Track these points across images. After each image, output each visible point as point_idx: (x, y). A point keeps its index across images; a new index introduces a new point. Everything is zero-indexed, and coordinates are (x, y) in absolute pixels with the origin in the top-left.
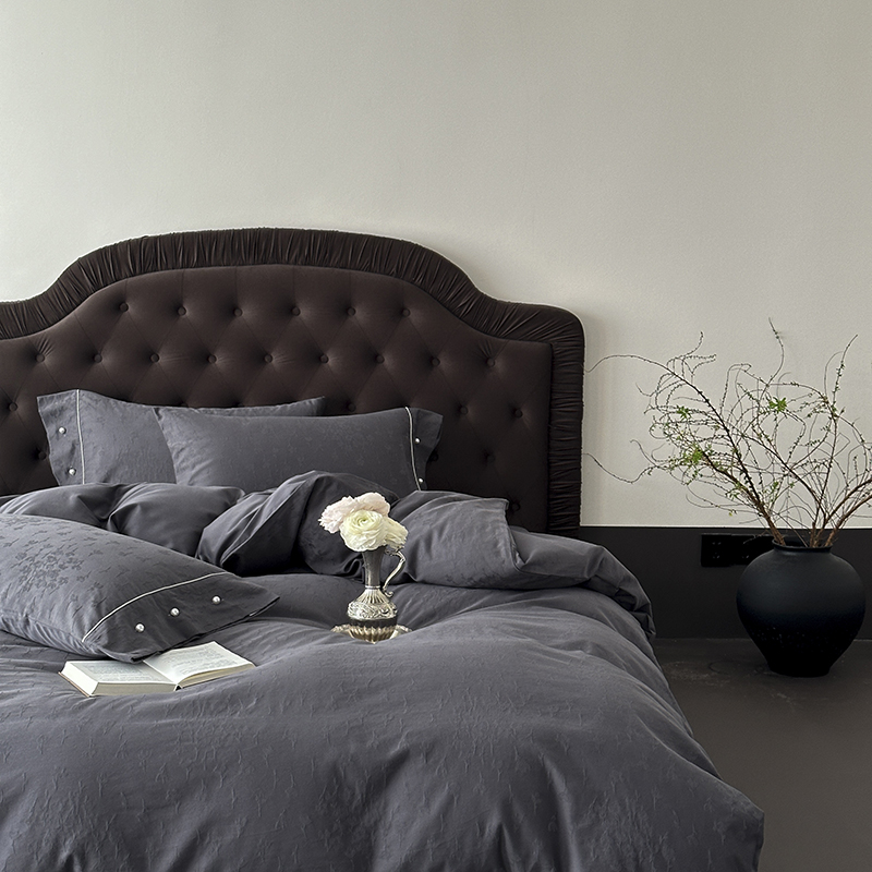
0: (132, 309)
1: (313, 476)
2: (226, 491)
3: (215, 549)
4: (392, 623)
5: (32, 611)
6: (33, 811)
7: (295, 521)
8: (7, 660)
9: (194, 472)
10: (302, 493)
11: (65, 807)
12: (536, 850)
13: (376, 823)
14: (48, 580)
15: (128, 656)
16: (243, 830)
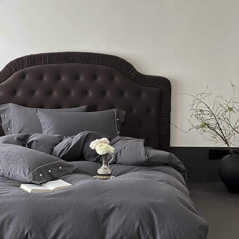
0: (27, 77)
1: (87, 132)
2: (60, 136)
3: (58, 153)
4: (110, 175)
5: (11, 170)
6: (18, 221)
7: (81, 145)
8: (5, 184)
9: (48, 130)
10: (83, 137)
11: (26, 220)
12: (148, 232)
13: (106, 225)
14: (15, 162)
15: (39, 183)
16: (72, 226)
